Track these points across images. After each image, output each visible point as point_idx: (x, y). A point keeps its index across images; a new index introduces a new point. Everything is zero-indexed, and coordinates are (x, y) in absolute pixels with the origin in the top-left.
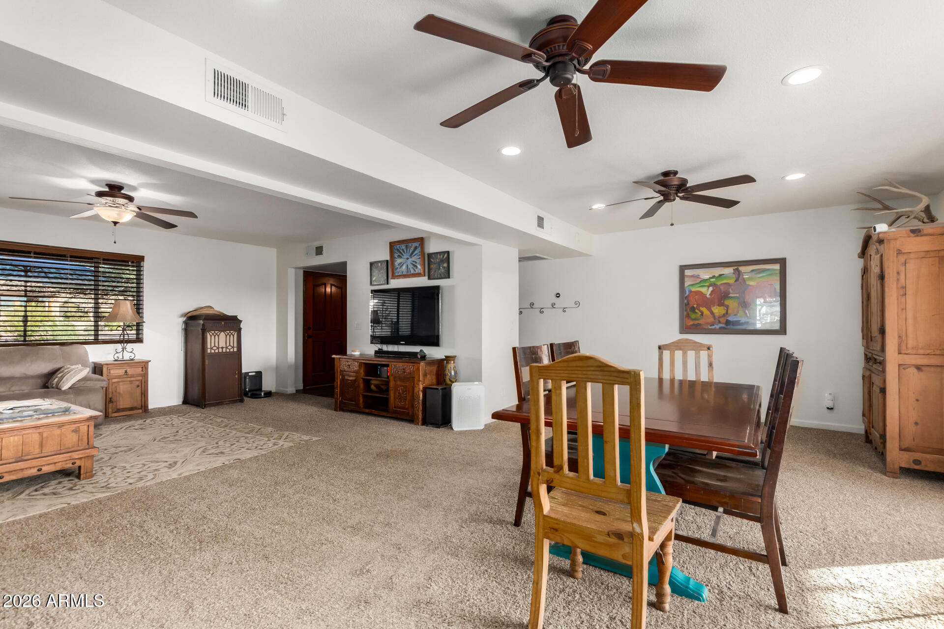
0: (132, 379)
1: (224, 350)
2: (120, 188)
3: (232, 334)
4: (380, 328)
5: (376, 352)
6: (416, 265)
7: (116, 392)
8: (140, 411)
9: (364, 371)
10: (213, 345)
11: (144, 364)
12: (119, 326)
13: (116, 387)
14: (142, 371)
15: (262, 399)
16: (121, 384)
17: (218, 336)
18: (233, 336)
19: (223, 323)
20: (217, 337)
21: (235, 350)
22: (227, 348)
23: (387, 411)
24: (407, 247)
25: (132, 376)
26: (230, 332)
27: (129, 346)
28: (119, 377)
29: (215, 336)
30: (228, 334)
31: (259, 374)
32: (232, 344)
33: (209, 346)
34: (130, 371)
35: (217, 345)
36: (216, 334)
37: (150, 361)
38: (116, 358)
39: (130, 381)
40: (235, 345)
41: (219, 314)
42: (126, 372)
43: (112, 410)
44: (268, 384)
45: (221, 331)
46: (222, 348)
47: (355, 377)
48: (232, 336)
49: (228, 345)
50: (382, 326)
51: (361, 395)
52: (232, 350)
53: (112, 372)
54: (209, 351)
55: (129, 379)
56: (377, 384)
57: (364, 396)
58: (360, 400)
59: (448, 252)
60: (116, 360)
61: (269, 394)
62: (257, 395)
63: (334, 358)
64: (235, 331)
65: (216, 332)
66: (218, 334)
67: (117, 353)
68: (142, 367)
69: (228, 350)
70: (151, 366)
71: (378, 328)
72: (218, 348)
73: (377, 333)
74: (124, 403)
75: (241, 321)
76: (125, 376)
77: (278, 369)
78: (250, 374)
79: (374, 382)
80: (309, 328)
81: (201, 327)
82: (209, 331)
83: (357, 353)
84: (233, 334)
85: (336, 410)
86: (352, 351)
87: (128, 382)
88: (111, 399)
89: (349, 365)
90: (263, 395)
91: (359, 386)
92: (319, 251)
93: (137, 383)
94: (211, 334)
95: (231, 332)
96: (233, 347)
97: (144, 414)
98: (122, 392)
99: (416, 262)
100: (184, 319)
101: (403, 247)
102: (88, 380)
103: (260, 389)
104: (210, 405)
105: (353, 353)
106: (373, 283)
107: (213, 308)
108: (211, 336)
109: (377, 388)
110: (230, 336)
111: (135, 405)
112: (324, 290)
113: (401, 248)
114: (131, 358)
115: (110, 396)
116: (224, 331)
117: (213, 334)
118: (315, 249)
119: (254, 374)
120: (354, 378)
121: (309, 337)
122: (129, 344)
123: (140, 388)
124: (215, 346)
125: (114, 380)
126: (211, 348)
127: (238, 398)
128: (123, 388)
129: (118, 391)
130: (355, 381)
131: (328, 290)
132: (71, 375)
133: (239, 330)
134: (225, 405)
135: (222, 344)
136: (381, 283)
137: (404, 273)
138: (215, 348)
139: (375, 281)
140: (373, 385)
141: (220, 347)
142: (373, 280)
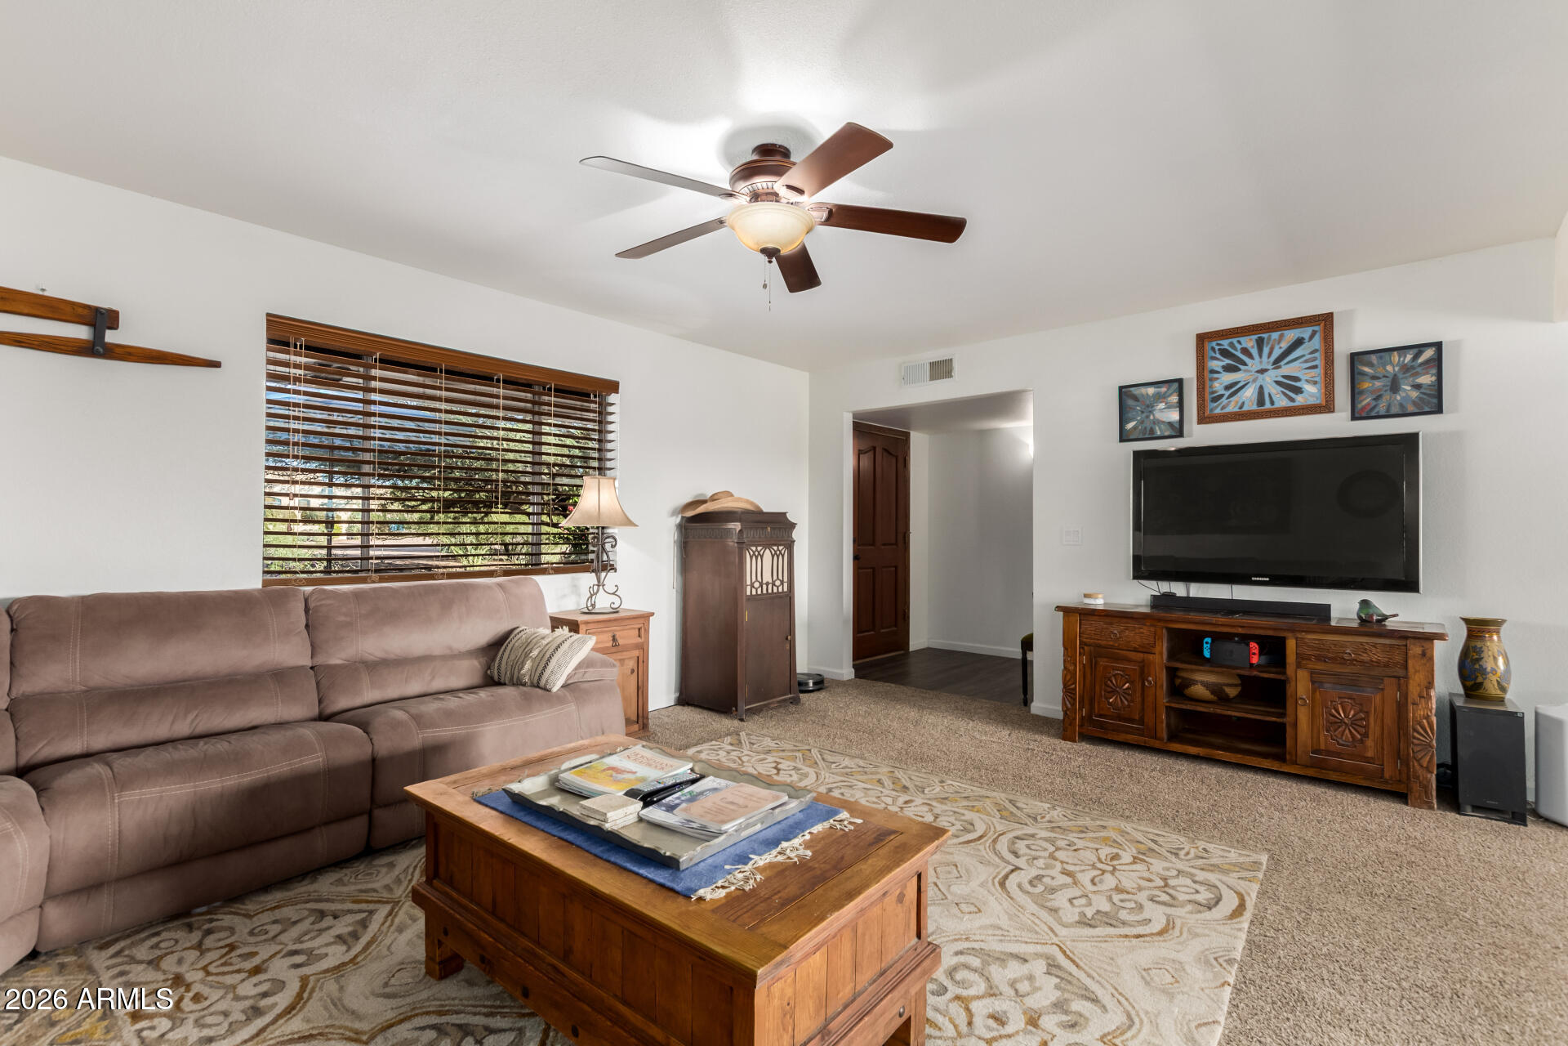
1: (770, 589)
3: (780, 552)
5: (1154, 600)
6: (1298, 384)
10: (754, 577)
11: (642, 621)
14: (641, 637)
17: (762, 557)
18: (783, 556)
19: (769, 529)
20: (759, 559)
21: (786, 587)
22: (773, 584)
23: (1281, 758)
24: (1260, 343)
26: (778, 549)
30: (775, 552)
32: (781, 578)
33: (748, 580)
34: (621, 637)
35: (759, 578)
36: (759, 553)
37: (653, 614)
40: (786, 579)
42: (614, 639)
45: (766, 546)
46: (767, 584)
48: (780, 558)
49: (775, 578)
52: (780, 589)
54: (748, 591)
56: (1214, 684)
57: (1170, 711)
58: (1156, 720)
59: (1438, 346)
60: (589, 613)
61: (818, 683)
64: (785, 546)
65: (759, 548)
66: (762, 553)
68: (639, 629)
69: (775, 589)
72: (761, 585)
75: (793, 525)
76: (614, 649)
79: (1199, 678)
84: (782, 552)
85: (1068, 739)
90: (811, 685)
92: (941, 369)
95: (780, 548)
96: (782, 582)
99: (1297, 379)
100: (678, 519)
101: (1249, 342)
106: (1129, 436)
107: (732, 495)
108: (751, 558)
109: (1213, 693)
110: (777, 557)
113: (1239, 347)
114: (613, 606)
116: (769, 546)
117: (754, 553)
118: (928, 365)
124: (757, 580)
126: (752, 585)
132: (565, 654)
133: (790, 546)
135: (767, 575)
136: (1147, 436)
137: (1245, 408)
138: (757, 585)
139: (1135, 428)
140: (1204, 686)
141: (764, 582)
142: (1130, 426)
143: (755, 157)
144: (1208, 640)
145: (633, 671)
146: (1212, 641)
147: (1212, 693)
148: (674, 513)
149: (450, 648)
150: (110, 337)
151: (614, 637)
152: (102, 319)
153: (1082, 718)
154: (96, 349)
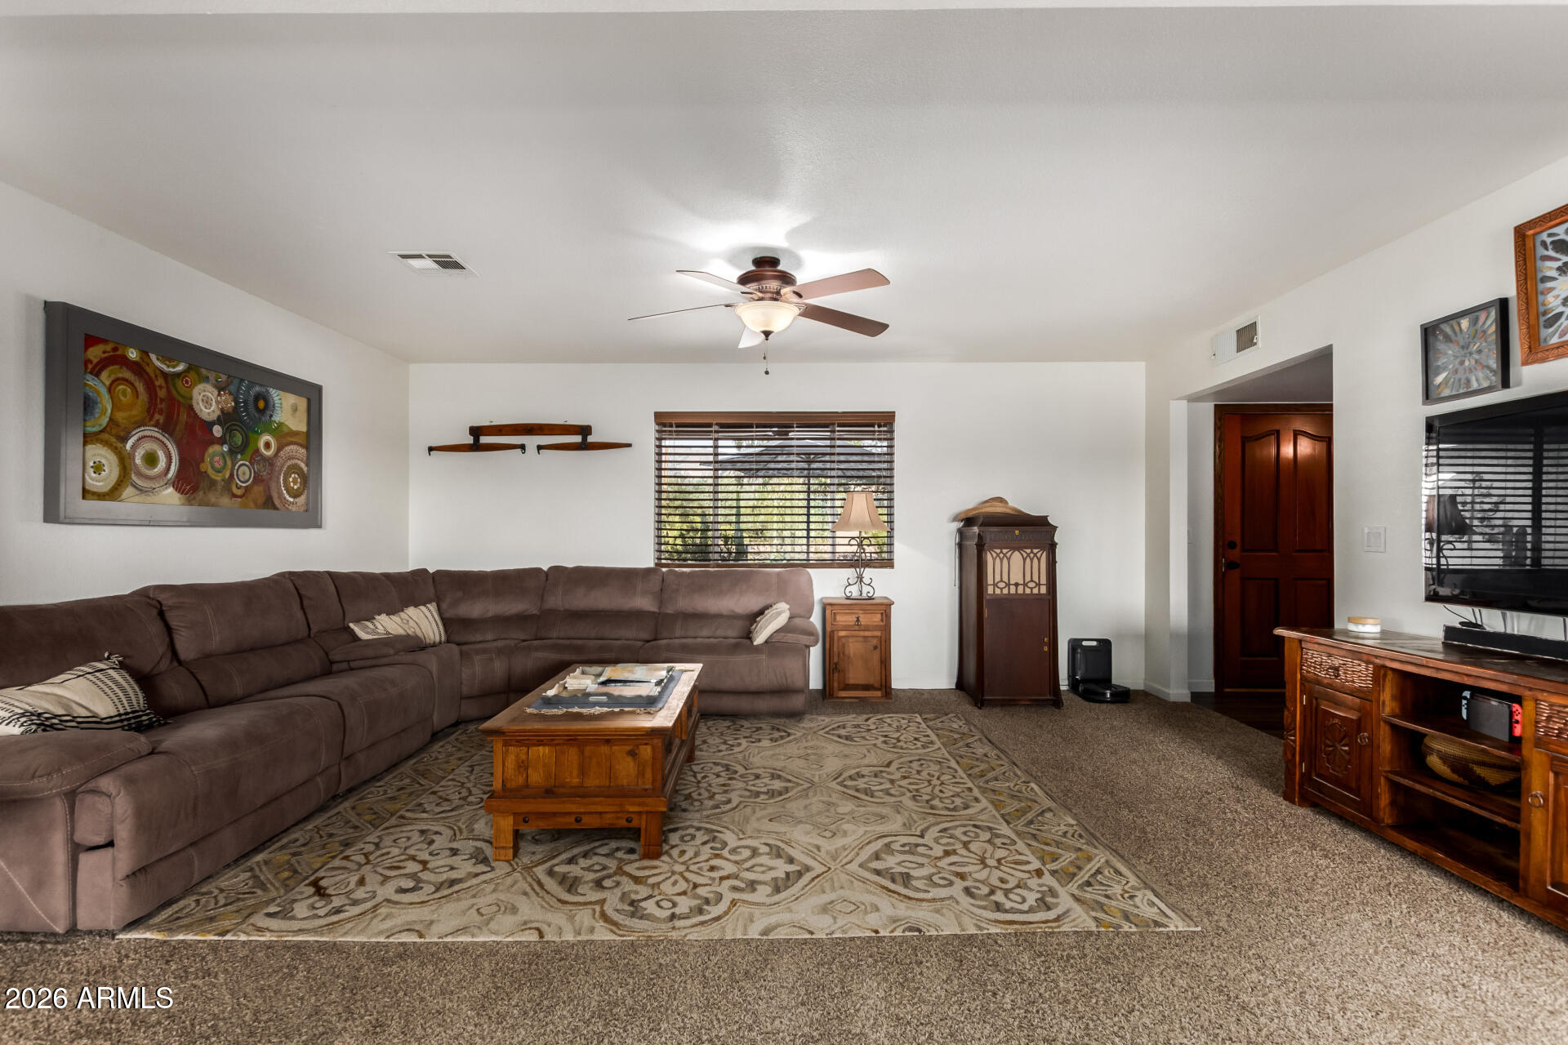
0: (867, 634)
1: (1020, 590)
2: (774, 262)
3: (1035, 555)
4: (1465, 546)
5: (1450, 632)
7: (844, 653)
8: (879, 694)
9: (1394, 697)
10: (998, 578)
11: (886, 607)
12: (853, 538)
13: (844, 646)
14: (882, 620)
15: (1104, 706)
16: (851, 640)
17: (1009, 559)
18: (1039, 560)
19: (1017, 532)
20: (1005, 560)
21: (1043, 590)
22: (1025, 585)
25: (867, 629)
26: (1032, 552)
27: (868, 573)
28: (846, 628)
29: (1001, 560)
30: (1028, 555)
31: (1105, 646)
32: (1036, 579)
33: (990, 580)
34: (864, 620)
35: (1005, 578)
36: (1005, 555)
37: (895, 602)
38: (849, 595)
39: (864, 637)
40: (1044, 580)
41: (1013, 512)
42: (858, 620)
43: (839, 684)
44: (1127, 670)
45: (1014, 549)
46: (1017, 585)
47: (1359, 710)
48: (1035, 560)
49: (1028, 578)
50: (1470, 542)
51: (1382, 779)
52: (1036, 591)
53: (838, 618)
54: (990, 590)
55: (862, 633)
56: (1454, 757)
57: (1395, 787)
58: (1378, 797)
60: (848, 598)
61: (1124, 696)
62: (1097, 694)
63: (1282, 638)
64: (1042, 549)
65: (1005, 551)
66: (1008, 555)
67: (850, 585)
68: (882, 613)
69: (1028, 591)
70: (895, 613)
71: (1458, 545)
72: (1008, 585)
73: (1451, 561)
74: (856, 675)
75: (1055, 528)
76: (856, 628)
77: (1148, 638)
78: (1084, 643)
79: (1441, 748)
80: (1232, 545)
81: (976, 540)
82: (992, 548)
83: (1369, 629)
84: (1039, 555)
85: (1288, 797)
86: (1350, 620)
87: (861, 639)
88: (836, 664)
89: (1336, 669)
90: (1111, 695)
91: (1372, 744)
92: (1246, 337)
93: (875, 642)
94: (994, 555)
95: (1035, 551)
96: (1039, 585)
97: (883, 700)
98: (852, 655)
100: (959, 524)
102: (789, 632)
103: (1106, 681)
104: (993, 704)
105: (1352, 627)
106: (1433, 395)
107: (1006, 502)
108: (994, 560)
110: (1032, 560)
111: (871, 681)
112: (1273, 451)
115: (836, 660)
116: (1019, 549)
117: (998, 555)
118: (1233, 333)
119: (1094, 643)
120: (1353, 716)
121: (1231, 565)
122: (867, 569)
123: (878, 649)
124: (1002, 581)
125: (842, 633)
126: (995, 585)
127: (1048, 697)
128: (854, 648)
129: (847, 652)
130: (1359, 725)
131: (1287, 451)
132: (769, 617)
133: (1052, 547)
134: (1022, 709)
135: (1016, 577)
136: (1461, 391)
138: (1002, 585)
139: (1446, 381)
140: (1441, 758)
141: (1012, 582)
142: (1439, 379)
143: (753, 268)
144: (1467, 694)
145: (875, 648)
146: (1471, 695)
147: (1453, 771)
148: (955, 519)
149: (733, 611)
150: (590, 439)
151: (858, 618)
152: (585, 431)
153: (1302, 775)
154: (584, 446)
